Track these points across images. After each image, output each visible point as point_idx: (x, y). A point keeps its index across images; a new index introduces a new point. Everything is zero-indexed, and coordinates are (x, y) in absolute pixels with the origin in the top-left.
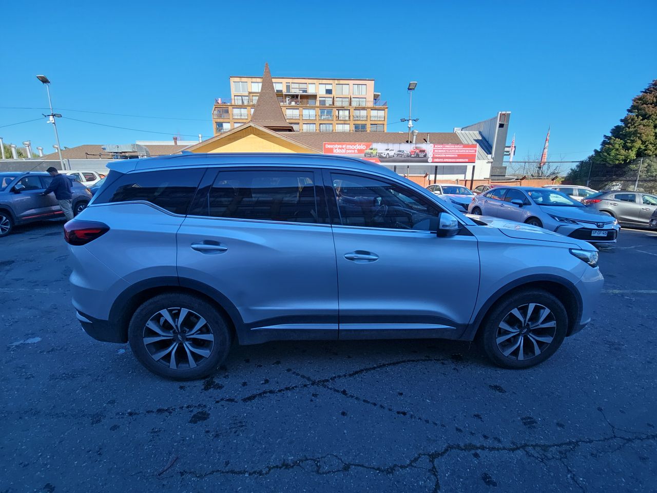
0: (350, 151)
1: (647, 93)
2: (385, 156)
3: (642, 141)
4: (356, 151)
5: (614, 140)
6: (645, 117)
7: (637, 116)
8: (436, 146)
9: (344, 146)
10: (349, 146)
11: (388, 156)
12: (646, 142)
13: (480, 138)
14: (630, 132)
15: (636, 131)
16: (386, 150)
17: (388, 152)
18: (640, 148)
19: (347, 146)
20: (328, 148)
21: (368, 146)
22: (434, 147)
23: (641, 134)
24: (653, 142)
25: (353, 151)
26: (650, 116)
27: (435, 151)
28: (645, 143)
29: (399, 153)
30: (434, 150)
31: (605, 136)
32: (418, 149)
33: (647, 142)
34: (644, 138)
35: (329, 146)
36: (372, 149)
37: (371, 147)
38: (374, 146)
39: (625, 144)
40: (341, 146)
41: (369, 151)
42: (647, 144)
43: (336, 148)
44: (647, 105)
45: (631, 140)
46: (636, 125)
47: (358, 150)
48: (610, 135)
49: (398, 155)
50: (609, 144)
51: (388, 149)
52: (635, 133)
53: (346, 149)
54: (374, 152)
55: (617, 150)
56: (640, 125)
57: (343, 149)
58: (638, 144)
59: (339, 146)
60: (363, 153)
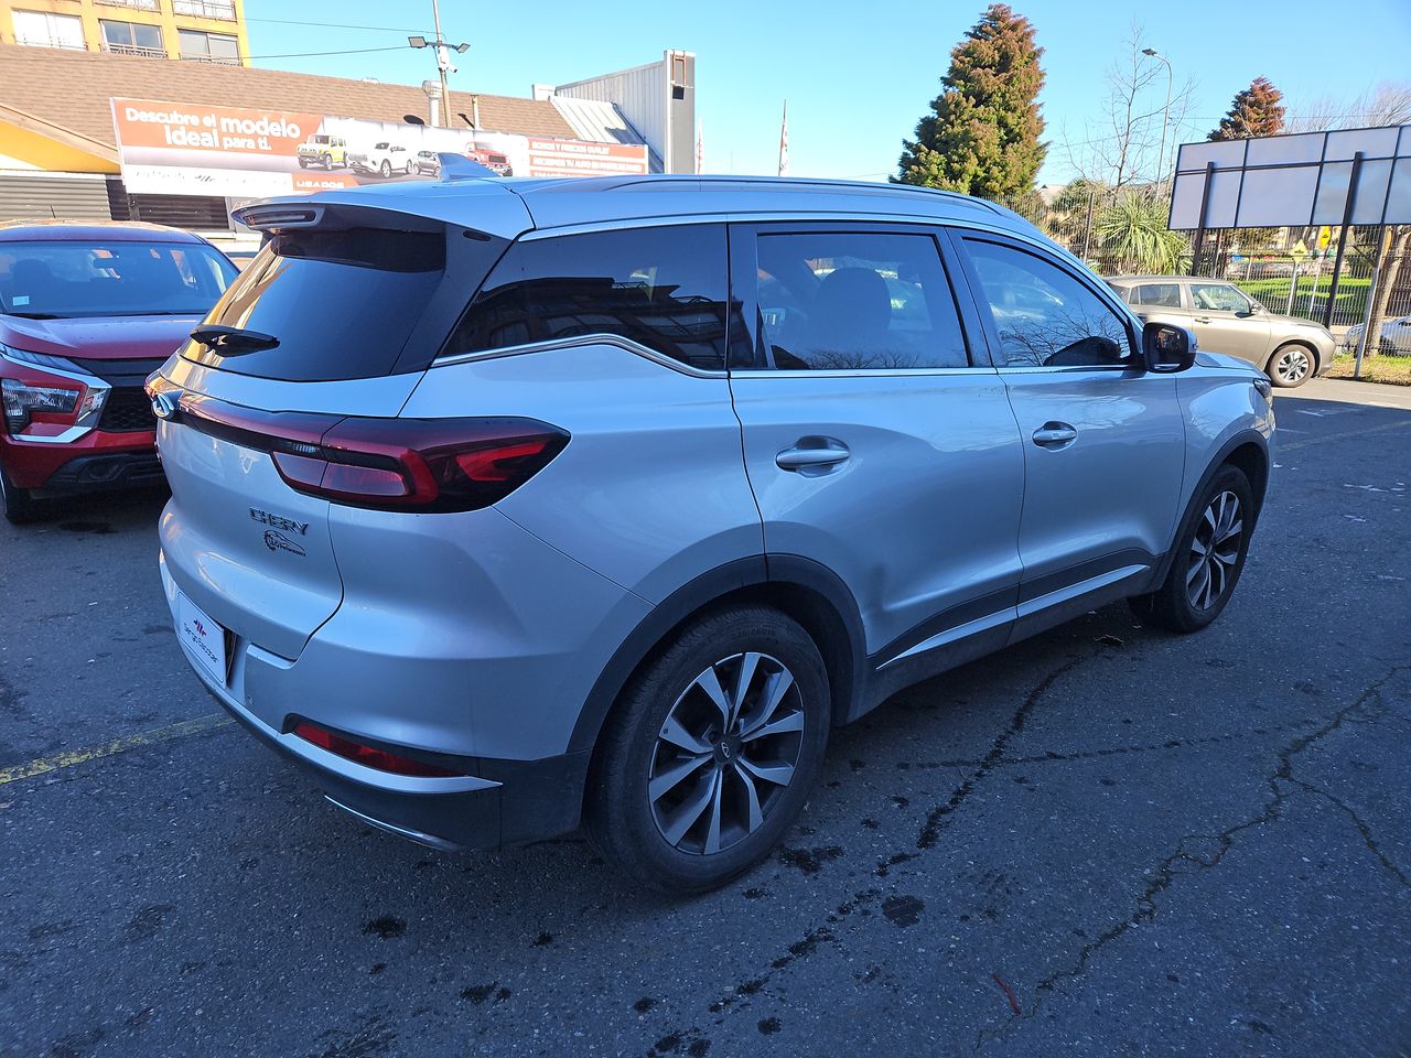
0: (239, 143)
1: (980, 38)
2: (376, 169)
3: (978, 157)
4: (263, 144)
5: (928, 154)
6: (982, 99)
7: (966, 96)
8: (535, 145)
9: (209, 121)
10: (231, 122)
11: (386, 170)
12: (986, 159)
13: (622, 126)
14: (955, 136)
15: (967, 132)
16: (379, 147)
17: (385, 154)
18: (976, 176)
19: (224, 121)
20: (138, 122)
21: (308, 129)
22: (531, 147)
23: (976, 141)
24: (998, 160)
25: (251, 144)
26: (990, 96)
27: (536, 161)
28: (984, 164)
29: (423, 160)
30: (532, 157)
31: (905, 142)
32: (483, 151)
33: (989, 161)
34: (982, 151)
35: (144, 116)
36: (324, 140)
37: (320, 132)
38: (332, 127)
39: (948, 163)
40: (195, 120)
41: (312, 146)
42: (987, 165)
43: (174, 127)
44: (983, 68)
45: (960, 156)
46: (965, 117)
47: (271, 139)
48: (914, 140)
49: (421, 167)
50: (917, 162)
51: (386, 146)
52: (966, 138)
53: (221, 135)
54: (337, 154)
55: (935, 178)
56: (972, 117)
57: (209, 130)
58: (972, 166)
59: (185, 119)
60: (290, 153)
